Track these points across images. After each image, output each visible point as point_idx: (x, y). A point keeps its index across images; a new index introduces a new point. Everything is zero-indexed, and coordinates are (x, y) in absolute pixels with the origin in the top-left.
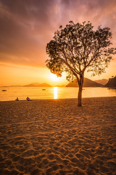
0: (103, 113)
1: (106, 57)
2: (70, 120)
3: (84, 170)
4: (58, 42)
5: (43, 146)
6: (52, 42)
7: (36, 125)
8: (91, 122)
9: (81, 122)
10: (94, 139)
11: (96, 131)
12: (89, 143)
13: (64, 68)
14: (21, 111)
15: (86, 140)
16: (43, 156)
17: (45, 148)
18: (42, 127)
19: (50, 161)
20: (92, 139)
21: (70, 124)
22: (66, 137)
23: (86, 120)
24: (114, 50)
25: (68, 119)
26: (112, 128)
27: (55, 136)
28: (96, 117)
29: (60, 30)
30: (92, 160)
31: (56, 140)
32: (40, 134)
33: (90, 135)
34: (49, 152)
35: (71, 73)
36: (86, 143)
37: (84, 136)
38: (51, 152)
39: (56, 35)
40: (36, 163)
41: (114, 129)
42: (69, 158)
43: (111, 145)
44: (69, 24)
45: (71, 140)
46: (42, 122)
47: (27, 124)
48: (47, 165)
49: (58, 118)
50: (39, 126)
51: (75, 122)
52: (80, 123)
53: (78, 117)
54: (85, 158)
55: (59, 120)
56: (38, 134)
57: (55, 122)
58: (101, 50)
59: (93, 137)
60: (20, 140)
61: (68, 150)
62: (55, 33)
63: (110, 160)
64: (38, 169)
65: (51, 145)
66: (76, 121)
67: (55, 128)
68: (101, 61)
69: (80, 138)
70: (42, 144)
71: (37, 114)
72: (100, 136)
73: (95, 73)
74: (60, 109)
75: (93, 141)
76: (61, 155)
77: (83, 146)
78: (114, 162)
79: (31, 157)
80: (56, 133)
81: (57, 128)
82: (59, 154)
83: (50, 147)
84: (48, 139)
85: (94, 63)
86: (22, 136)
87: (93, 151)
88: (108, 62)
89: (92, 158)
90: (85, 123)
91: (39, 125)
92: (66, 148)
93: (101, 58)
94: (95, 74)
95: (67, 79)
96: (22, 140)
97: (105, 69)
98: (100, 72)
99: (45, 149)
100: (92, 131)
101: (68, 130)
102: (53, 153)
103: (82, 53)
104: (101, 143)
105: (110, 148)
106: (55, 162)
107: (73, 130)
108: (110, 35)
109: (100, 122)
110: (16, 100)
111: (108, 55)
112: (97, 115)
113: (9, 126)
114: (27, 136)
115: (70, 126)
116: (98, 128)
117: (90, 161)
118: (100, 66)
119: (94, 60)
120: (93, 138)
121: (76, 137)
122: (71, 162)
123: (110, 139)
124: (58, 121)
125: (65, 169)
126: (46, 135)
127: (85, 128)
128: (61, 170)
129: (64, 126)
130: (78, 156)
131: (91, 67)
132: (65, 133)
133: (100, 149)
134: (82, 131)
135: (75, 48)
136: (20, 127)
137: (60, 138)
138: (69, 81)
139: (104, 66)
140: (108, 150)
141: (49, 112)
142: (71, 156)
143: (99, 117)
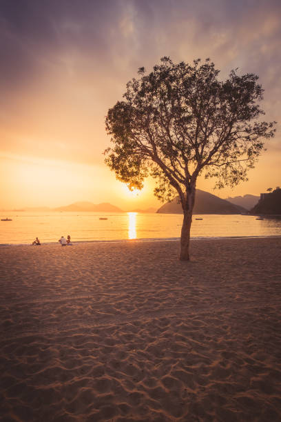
0: (238, 277)
1: (250, 145)
2: (158, 295)
3: (179, 418)
4: (135, 106)
5: (85, 359)
6: (119, 105)
7: (73, 307)
8: (207, 300)
9: (183, 299)
10: (211, 340)
11: (218, 322)
12: (198, 352)
13: (149, 169)
14: (41, 270)
15: (190, 343)
16: (83, 383)
17: (89, 363)
18: (89, 310)
19: (98, 395)
20: (205, 340)
21: (156, 306)
22: (143, 337)
23: (197, 295)
24: (267, 127)
25: (153, 293)
26: (257, 314)
27: (118, 333)
28: (221, 288)
29: (139, 77)
30: (198, 393)
31: (118, 342)
32: (80, 329)
33: (201, 332)
34: (99, 372)
35: (165, 180)
36: (190, 350)
37: (187, 335)
38: (103, 373)
39: (131, 89)
40: (64, 399)
41: (261, 318)
42: (146, 387)
43: (249, 357)
44: (160, 63)
45: (155, 343)
46: (89, 299)
47: (54, 303)
48: (90, 405)
49: (130, 289)
50: (81, 309)
51: (169, 298)
52: (180, 303)
53: (177, 288)
54: (184, 387)
55: (132, 293)
56: (77, 329)
57: (121, 298)
58: (238, 128)
59: (207, 335)
60: (31, 344)
61: (145, 368)
62: (128, 86)
63: (242, 393)
64: (66, 414)
65: (104, 355)
66: (173, 296)
67: (119, 313)
68: (239, 152)
69: (177, 338)
70: (83, 353)
71: (79, 280)
72: (227, 333)
73: (223, 181)
74: (136, 268)
75: (207, 346)
76: (126, 381)
77: (183, 359)
78: (252, 397)
79: (53, 385)
80: (121, 327)
81: (123, 314)
82: (121, 377)
83: (103, 359)
84: (99, 340)
85: (221, 158)
86: (36, 334)
87: (205, 371)
88: (254, 155)
89: (200, 388)
90: (193, 303)
91: (82, 307)
92: (141, 365)
93: (238, 145)
94: (224, 184)
95: (155, 195)
96: (36, 342)
97: (247, 172)
98: (235, 179)
99: (89, 365)
100: (208, 321)
101: (149, 320)
102: (107, 376)
103: (192, 132)
104: (225, 350)
105: (246, 364)
106: (110, 397)
107: (162, 320)
108: (258, 93)
109: (231, 299)
110: (35, 242)
111: (254, 139)
112: (225, 282)
113: (7, 309)
114: (49, 333)
115: (157, 308)
116: (223, 315)
117: (194, 396)
118: (235, 166)
119: (222, 151)
120: (209, 338)
121: (166, 336)
122: (148, 397)
123: (249, 342)
124: (129, 297)
125: (132, 416)
126: (97, 331)
127: (193, 314)
128: (122, 417)
129: (140, 310)
130: (167, 382)
131: (214, 167)
132: (143, 326)
133: (221, 367)
134: (183, 321)
135: (176, 121)
136: (33, 312)
137: (129, 337)
138: (161, 199)
139: (244, 165)
140: (240, 368)
141: (109, 274)
142: (150, 383)
143: (228, 287)
